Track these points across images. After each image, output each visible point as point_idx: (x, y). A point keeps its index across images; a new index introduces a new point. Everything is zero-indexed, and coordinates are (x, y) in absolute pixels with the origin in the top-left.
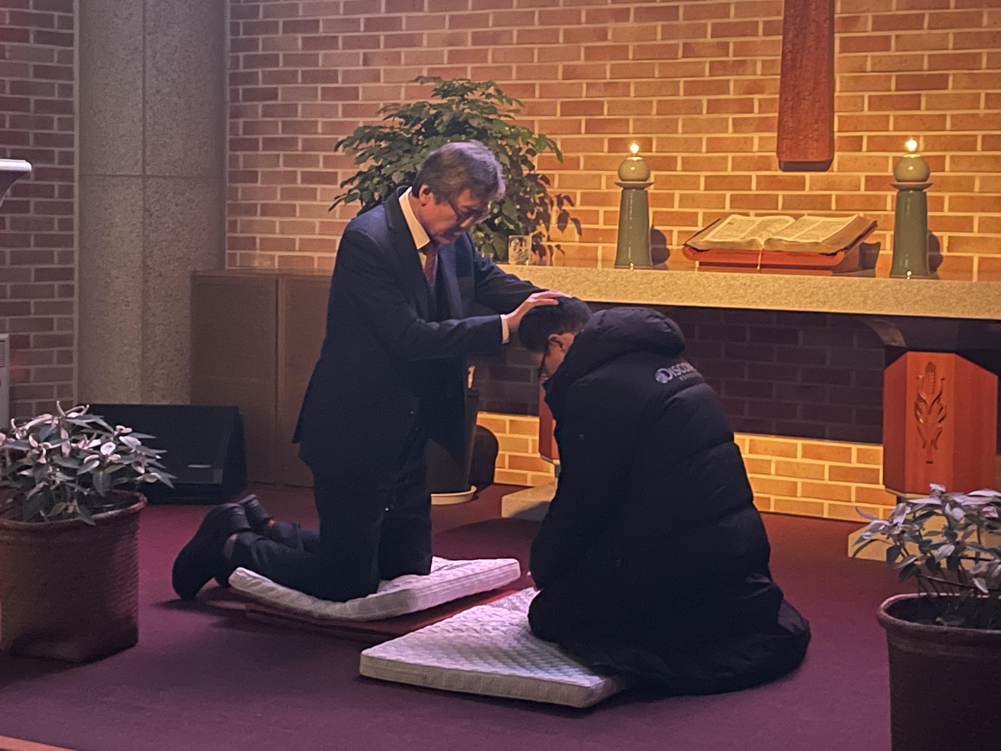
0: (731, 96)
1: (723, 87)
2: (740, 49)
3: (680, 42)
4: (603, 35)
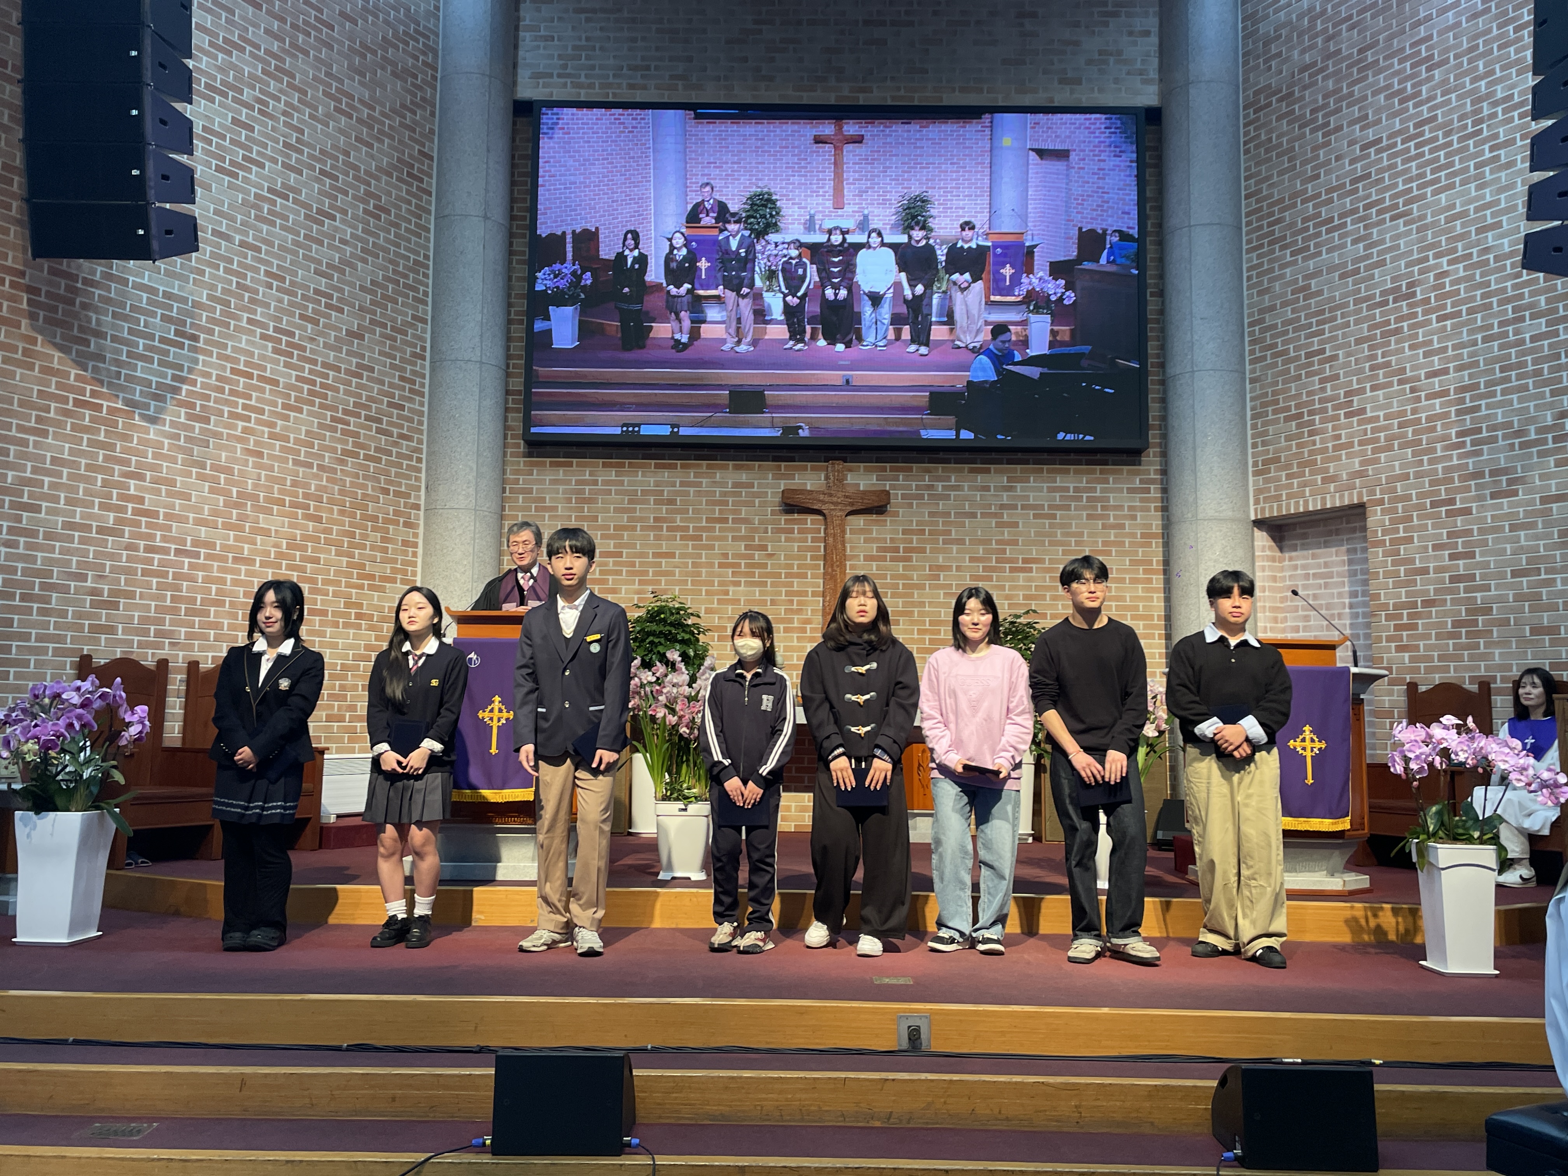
0: (796, 625)
1: (791, 621)
2: (799, 603)
3: (769, 598)
4: (727, 593)
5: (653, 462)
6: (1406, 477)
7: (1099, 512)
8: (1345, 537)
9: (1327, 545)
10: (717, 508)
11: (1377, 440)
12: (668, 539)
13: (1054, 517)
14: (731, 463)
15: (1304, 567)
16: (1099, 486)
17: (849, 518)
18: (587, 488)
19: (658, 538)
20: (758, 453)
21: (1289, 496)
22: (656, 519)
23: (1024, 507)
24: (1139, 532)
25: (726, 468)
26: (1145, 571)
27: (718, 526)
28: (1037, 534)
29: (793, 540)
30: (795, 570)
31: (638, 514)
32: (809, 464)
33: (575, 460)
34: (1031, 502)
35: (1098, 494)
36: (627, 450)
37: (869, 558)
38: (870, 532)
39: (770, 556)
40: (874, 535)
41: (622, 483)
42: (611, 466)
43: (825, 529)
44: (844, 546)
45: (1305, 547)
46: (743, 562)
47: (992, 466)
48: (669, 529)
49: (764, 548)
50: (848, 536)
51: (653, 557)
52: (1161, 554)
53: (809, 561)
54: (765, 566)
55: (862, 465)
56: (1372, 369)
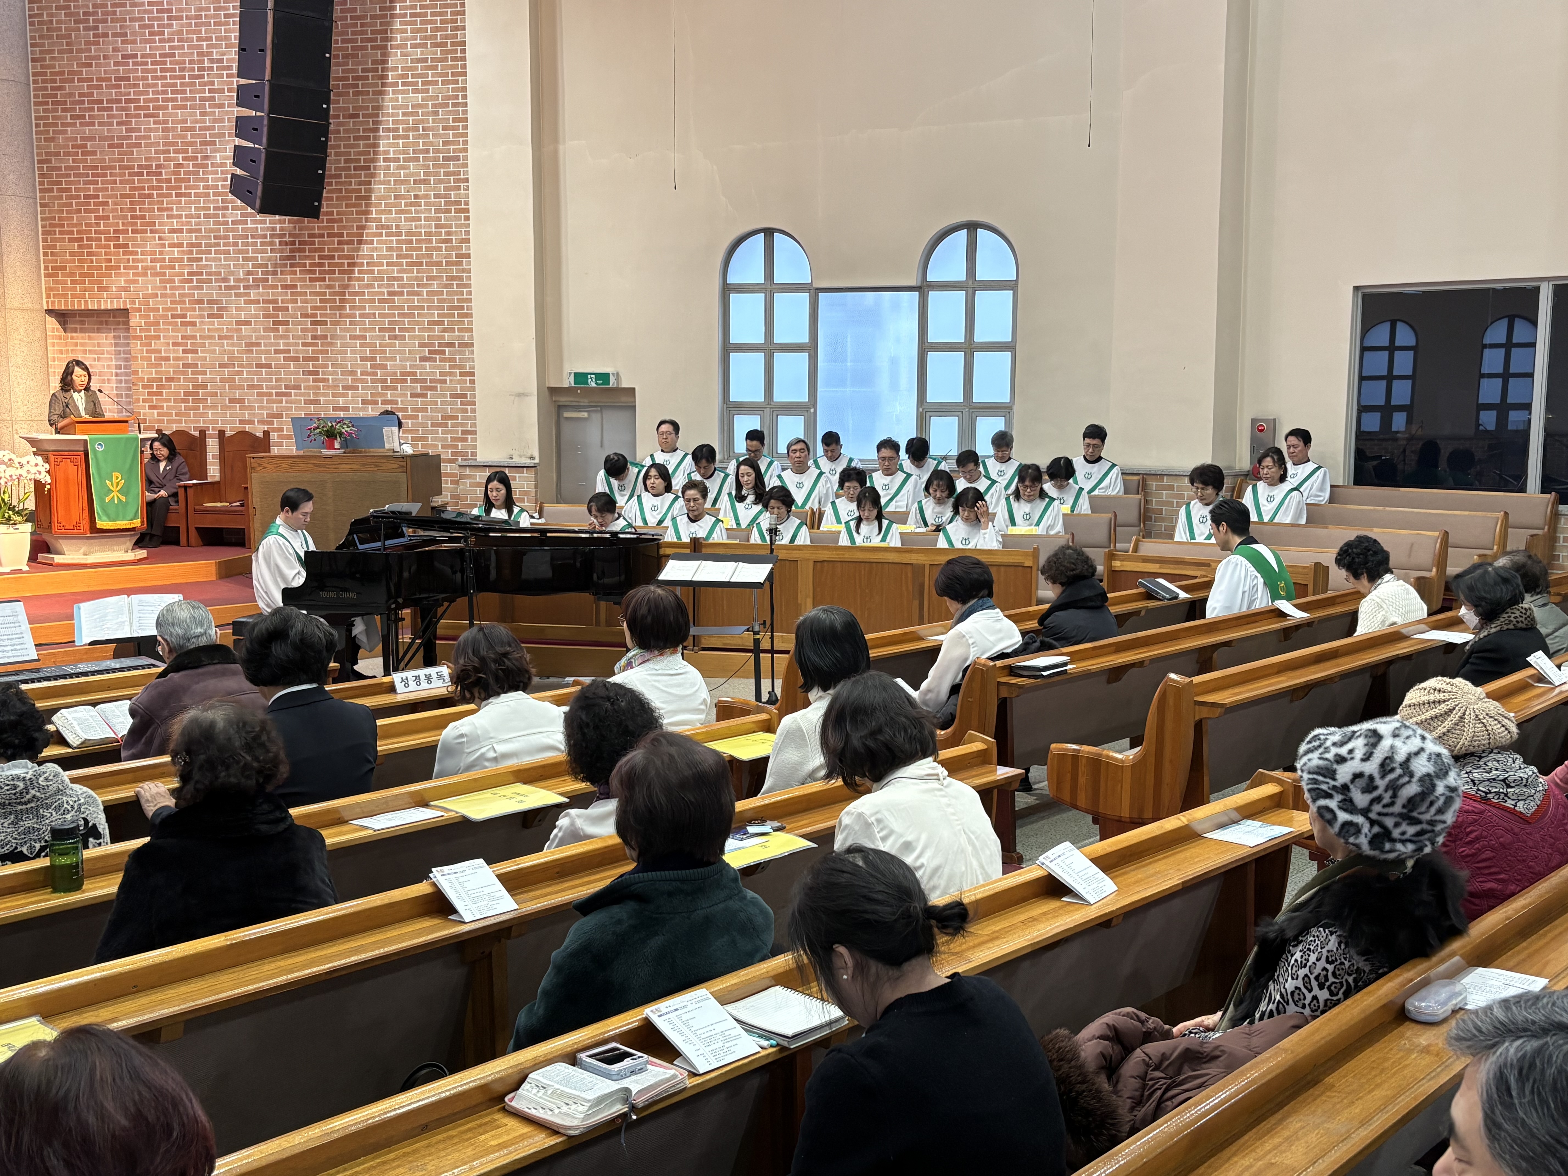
6: (156, 295)
8: (112, 327)
9: (99, 331)
11: (137, 268)
15: (82, 345)
21: (73, 296)
45: (82, 331)
56: (133, 217)
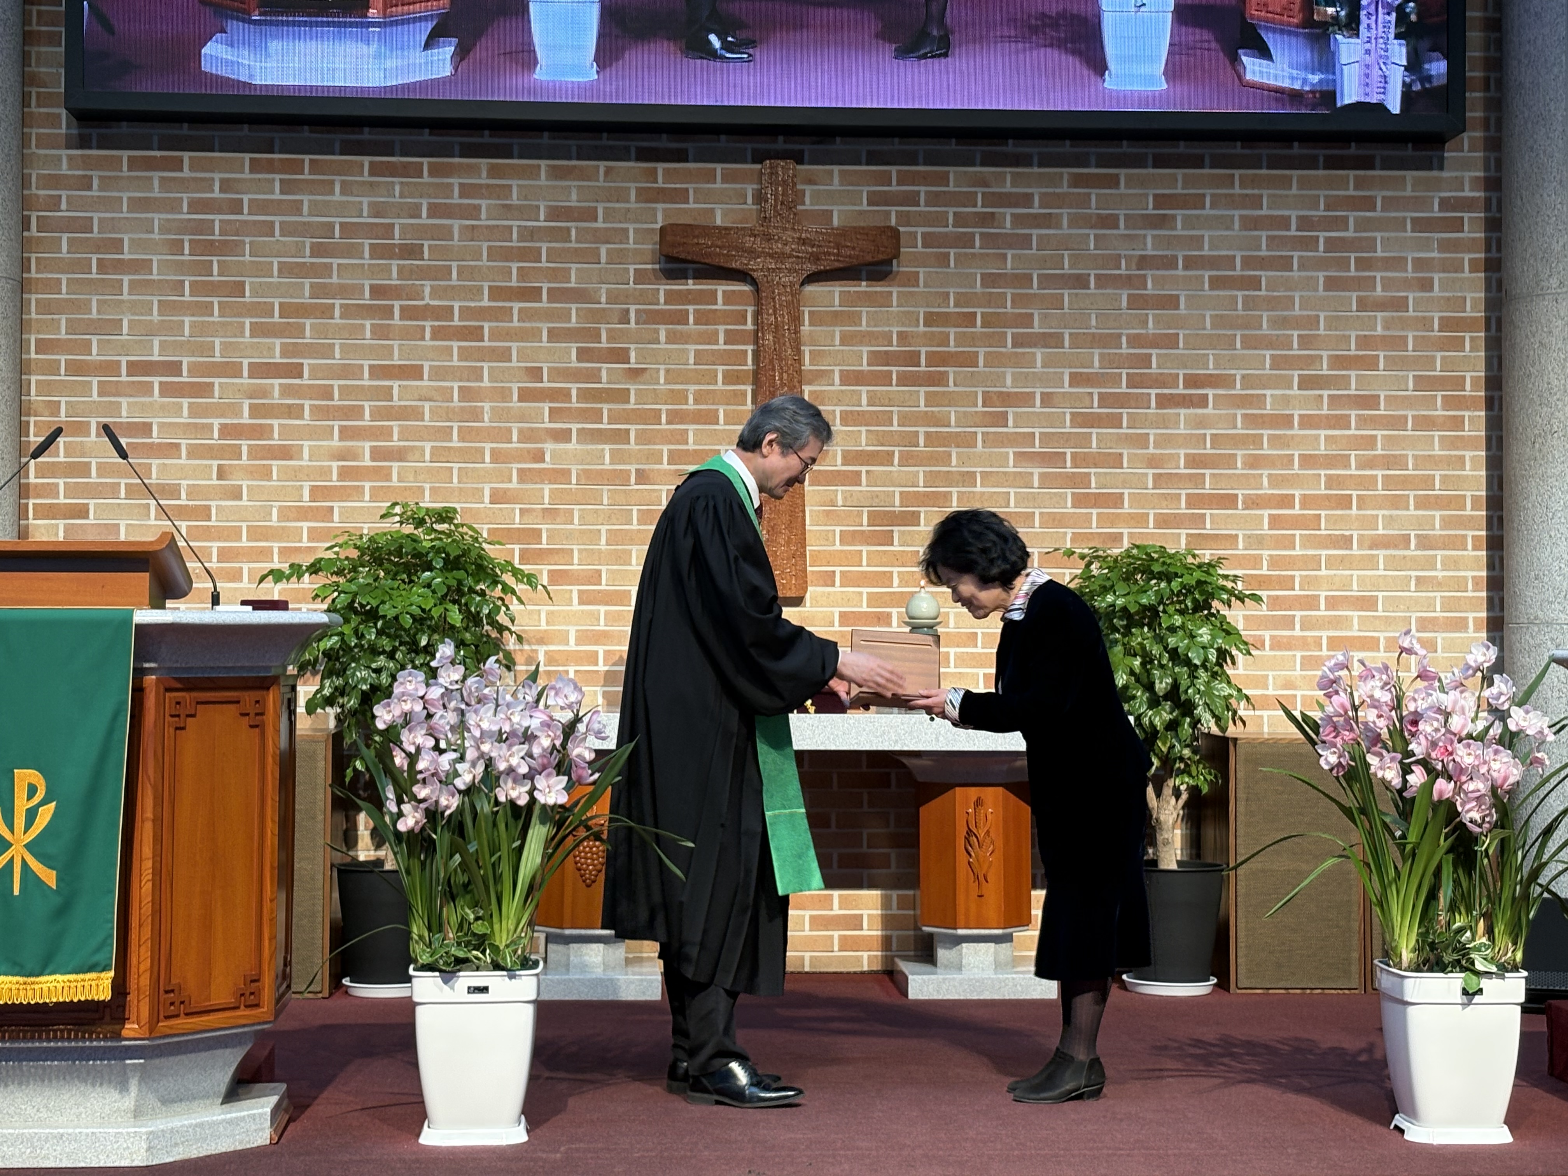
4: (539, 457)
5: (366, 160)
7: (1353, 273)
10: (514, 266)
12: (406, 334)
13: (1254, 283)
14: (543, 163)
16: (1352, 216)
17: (809, 288)
18: (217, 218)
19: (380, 333)
20: (605, 141)
22: (377, 291)
23: (1190, 263)
24: (1436, 316)
25: (534, 173)
26: (1449, 403)
27: (516, 306)
28: (1218, 322)
29: (684, 338)
30: (691, 406)
31: (335, 279)
32: (719, 167)
33: (186, 155)
34: (1206, 252)
35: (1350, 234)
36: (306, 133)
37: (852, 378)
38: (854, 318)
39: (635, 374)
40: (864, 327)
41: (296, 208)
42: (270, 168)
43: (757, 314)
44: (799, 352)
46: (574, 388)
47: (1123, 172)
48: (408, 313)
49: (621, 356)
50: (806, 328)
51: (372, 376)
52: (1482, 365)
53: (720, 386)
54: (623, 396)
55: (836, 169)
